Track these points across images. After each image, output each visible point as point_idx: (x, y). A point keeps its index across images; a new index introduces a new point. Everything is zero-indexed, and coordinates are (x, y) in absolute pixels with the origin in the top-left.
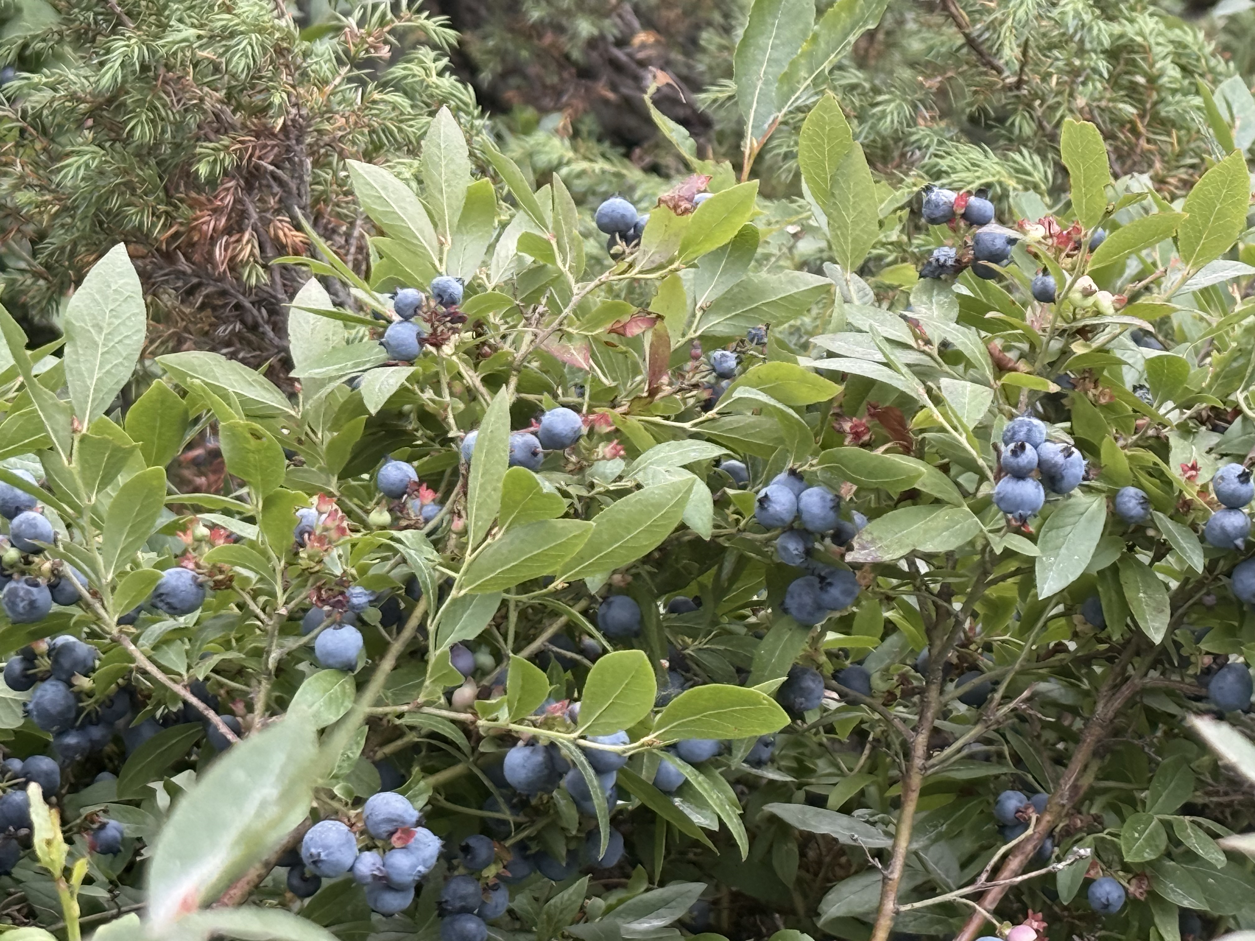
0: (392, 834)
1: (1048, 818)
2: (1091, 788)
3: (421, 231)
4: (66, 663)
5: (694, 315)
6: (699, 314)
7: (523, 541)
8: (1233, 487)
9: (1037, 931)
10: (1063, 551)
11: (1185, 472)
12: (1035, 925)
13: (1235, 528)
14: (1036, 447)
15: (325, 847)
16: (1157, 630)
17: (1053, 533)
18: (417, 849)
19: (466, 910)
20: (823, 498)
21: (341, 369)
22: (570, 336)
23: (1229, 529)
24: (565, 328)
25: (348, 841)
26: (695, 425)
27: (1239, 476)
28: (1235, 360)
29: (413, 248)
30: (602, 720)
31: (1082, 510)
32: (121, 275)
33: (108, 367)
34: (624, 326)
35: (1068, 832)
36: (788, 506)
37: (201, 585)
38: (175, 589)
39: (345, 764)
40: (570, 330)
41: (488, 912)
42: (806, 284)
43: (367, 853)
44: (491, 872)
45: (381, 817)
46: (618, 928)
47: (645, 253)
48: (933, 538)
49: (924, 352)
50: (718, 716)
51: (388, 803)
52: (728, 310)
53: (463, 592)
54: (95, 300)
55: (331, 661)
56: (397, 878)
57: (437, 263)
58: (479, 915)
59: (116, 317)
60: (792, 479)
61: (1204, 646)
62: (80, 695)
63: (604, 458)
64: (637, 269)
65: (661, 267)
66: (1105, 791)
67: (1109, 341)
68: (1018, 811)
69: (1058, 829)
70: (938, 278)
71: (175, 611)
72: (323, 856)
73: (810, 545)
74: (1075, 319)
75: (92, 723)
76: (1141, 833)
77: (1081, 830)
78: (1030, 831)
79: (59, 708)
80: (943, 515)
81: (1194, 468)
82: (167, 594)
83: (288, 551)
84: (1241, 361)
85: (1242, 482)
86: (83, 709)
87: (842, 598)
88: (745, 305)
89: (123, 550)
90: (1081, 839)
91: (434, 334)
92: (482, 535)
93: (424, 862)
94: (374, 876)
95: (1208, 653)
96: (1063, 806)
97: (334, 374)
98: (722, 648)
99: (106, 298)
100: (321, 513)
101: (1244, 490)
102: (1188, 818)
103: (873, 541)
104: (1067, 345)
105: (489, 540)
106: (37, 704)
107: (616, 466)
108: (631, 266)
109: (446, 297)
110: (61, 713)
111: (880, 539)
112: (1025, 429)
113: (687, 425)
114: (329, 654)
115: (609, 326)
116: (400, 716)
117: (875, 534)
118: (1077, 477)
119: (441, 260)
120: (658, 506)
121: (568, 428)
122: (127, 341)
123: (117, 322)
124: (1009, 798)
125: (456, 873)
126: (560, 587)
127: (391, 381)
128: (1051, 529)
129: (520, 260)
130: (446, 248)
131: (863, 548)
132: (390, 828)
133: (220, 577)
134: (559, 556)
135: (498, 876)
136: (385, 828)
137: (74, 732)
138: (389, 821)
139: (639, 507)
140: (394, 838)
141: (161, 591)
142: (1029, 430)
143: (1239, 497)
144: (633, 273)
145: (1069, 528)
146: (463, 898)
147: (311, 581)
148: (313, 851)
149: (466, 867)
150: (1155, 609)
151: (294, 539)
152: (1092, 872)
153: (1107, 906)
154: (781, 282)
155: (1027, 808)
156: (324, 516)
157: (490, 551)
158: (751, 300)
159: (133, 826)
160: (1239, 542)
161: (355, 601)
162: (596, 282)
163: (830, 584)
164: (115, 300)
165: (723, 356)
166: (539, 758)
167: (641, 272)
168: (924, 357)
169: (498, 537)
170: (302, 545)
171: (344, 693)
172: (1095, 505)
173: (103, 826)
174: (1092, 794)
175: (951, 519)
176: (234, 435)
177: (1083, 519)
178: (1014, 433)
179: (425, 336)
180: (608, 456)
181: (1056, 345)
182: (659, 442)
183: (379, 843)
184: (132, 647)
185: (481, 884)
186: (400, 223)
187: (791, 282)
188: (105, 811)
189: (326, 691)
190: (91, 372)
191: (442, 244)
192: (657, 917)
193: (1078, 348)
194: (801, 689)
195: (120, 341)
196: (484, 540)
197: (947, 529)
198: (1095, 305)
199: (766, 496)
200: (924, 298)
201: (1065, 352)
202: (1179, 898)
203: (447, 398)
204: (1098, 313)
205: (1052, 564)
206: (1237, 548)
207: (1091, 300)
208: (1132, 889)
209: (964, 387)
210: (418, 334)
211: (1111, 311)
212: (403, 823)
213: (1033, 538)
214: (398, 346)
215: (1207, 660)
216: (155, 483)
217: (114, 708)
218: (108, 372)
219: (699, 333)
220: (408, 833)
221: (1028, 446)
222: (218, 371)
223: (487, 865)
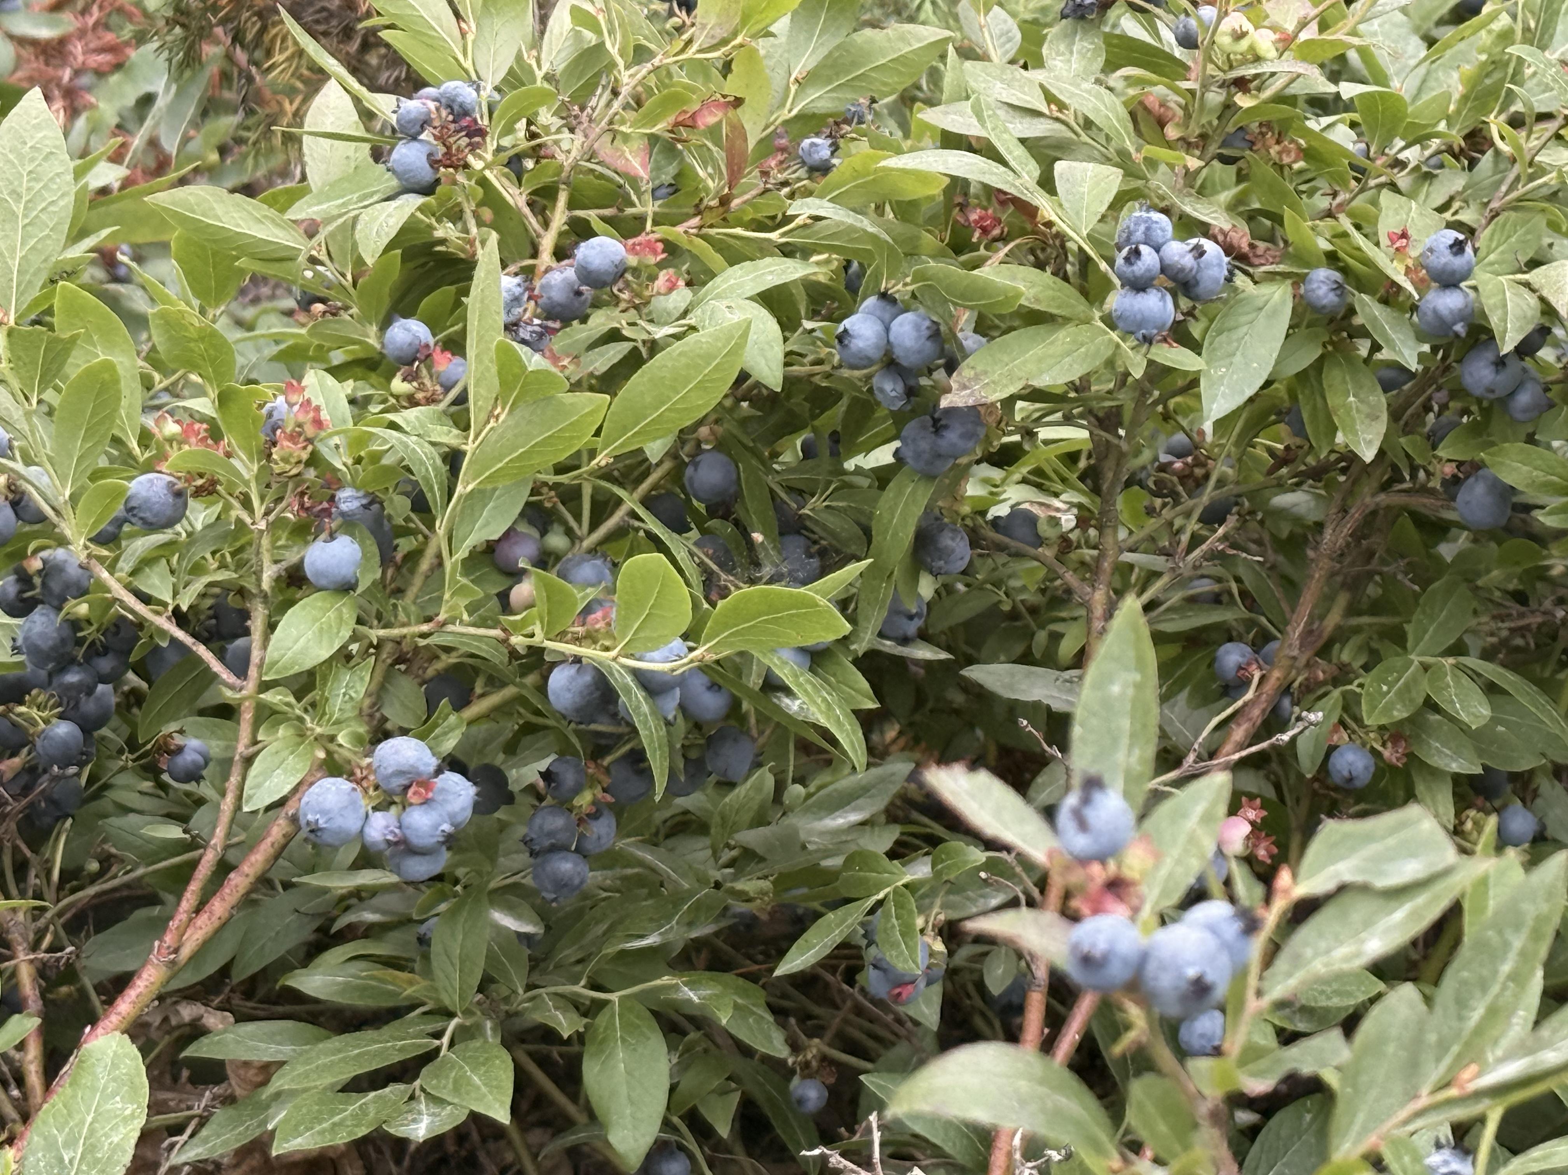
0: (407, 788)
1: (1276, 674)
2: (1338, 628)
3: (438, 19)
4: (55, 586)
5: (787, 88)
6: (793, 88)
7: (530, 422)
8: (1443, 260)
9: (1252, 823)
10: (1238, 359)
11: (1393, 242)
12: (1252, 814)
13: (1451, 311)
14: (1157, 250)
15: (323, 812)
16: (1369, 443)
17: (1223, 337)
18: (445, 801)
19: (556, 849)
20: (917, 327)
21: (344, 205)
22: (626, 138)
23: (1445, 312)
24: (616, 127)
25: (353, 803)
26: (783, 235)
27: (1451, 247)
28: (1487, 75)
29: (429, 42)
30: (642, 635)
31: (1261, 305)
32: (38, 127)
33: (32, 242)
34: (693, 116)
35: (1308, 688)
36: (873, 340)
37: (179, 494)
38: (147, 500)
39: (348, 706)
40: (623, 129)
41: (590, 846)
42: (919, 40)
43: (378, 814)
44: (584, 800)
45: (390, 770)
46: (796, 832)
47: (704, 26)
48: (1051, 368)
49: (1057, 119)
50: (775, 621)
51: (397, 752)
52: (829, 81)
53: (470, 488)
54: (9, 161)
55: (323, 582)
56: (417, 841)
57: (461, 57)
58: (577, 851)
59: (35, 180)
60: (882, 304)
61: (1441, 453)
62: (75, 624)
63: (659, 294)
64: (695, 47)
65: (724, 42)
66: (1357, 630)
67: (1287, 85)
68: (1240, 668)
69: (1296, 684)
70: (1082, 17)
71: (151, 527)
72: (322, 823)
73: (912, 382)
74: (1231, 67)
75: (98, 654)
76: (1391, 686)
77: (1324, 683)
78: (1249, 695)
79: (50, 643)
80: (1063, 336)
81: (1404, 235)
82: (139, 507)
83: (260, 453)
84: (1497, 76)
85: (1456, 254)
86: (84, 638)
87: (961, 443)
88: (850, 72)
89: (80, 459)
90: (1325, 694)
91: (448, 154)
92: (483, 416)
93: (452, 817)
94: (388, 842)
95: (1449, 461)
96: (1294, 658)
97: (335, 212)
98: (841, 504)
99: (21, 156)
100: (291, 405)
101: (1458, 262)
102: (1451, 660)
103: (977, 378)
104: (1230, 96)
105: (492, 423)
106: (26, 639)
107: (682, 296)
108: (689, 42)
109: (456, 108)
110: (53, 648)
111: (985, 373)
112: (1142, 228)
113: (774, 236)
114: (319, 574)
115: (671, 119)
116: (424, 636)
117: (979, 368)
118: (1217, 281)
119: (465, 54)
120: (708, 357)
121: (608, 261)
122: (52, 209)
123: (38, 186)
124: (1228, 652)
125: (544, 804)
126: (603, 463)
127: (392, 221)
128: (1220, 332)
129: (578, 35)
130: (470, 37)
131: (964, 387)
132: (404, 781)
133: (200, 482)
134: (572, 438)
135: (594, 803)
136: (397, 783)
137: (76, 668)
138: (400, 773)
139: (684, 360)
140: (410, 792)
141: (133, 503)
142: (1148, 229)
143: (1453, 273)
144: (690, 53)
145: (1245, 329)
146: (551, 834)
147: (290, 486)
148: (310, 817)
149: (554, 798)
150: (1368, 416)
151: (263, 437)
152: (1335, 738)
153: (1350, 780)
154: (889, 40)
155: (1249, 664)
156: (296, 408)
157: (494, 437)
158: (855, 65)
159: (222, 743)
160: (1459, 328)
161: (344, 507)
162: (649, 66)
163: (946, 427)
164: (32, 160)
165: (813, 145)
166: (588, 678)
167: (700, 51)
168: (1058, 126)
169: (502, 418)
170: (274, 444)
171: (340, 619)
172: (1277, 296)
173: (180, 750)
174: (1340, 636)
175: (1074, 342)
176: (167, 323)
177: (1263, 313)
178: (1130, 234)
179: (439, 156)
180: (663, 291)
181: (1215, 97)
182: (731, 264)
183: (397, 799)
184: (105, 575)
185: (573, 817)
186: (409, 12)
187: (902, 38)
188: (181, 732)
189: (315, 620)
190: (12, 250)
191: (463, 35)
192: (854, 810)
193: (1244, 101)
194: (938, 550)
195: (43, 209)
196: (488, 422)
197: (1068, 354)
198: (1252, 48)
199: (846, 331)
200: (1062, 47)
201: (1228, 107)
202: (1447, 761)
203: (474, 230)
204: (1258, 59)
205: (1222, 377)
206: (1457, 335)
207: (1244, 44)
208: (1386, 754)
209: (1085, 171)
210: (430, 155)
211: (1273, 54)
212: (419, 774)
213: (1196, 347)
214: (405, 172)
215: (1449, 469)
216: (106, 376)
217: (122, 634)
218: (33, 248)
219: (795, 112)
220: (426, 784)
221: (1143, 248)
222: (219, 210)
223: (577, 790)
